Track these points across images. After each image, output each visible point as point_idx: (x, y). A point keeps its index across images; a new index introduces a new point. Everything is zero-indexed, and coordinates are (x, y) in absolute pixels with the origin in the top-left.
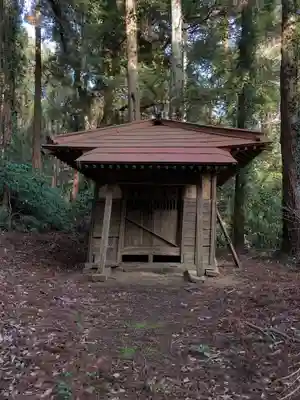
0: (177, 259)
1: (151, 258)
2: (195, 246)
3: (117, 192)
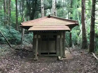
0: (55, 53)
1: (49, 53)
2: (60, 50)
3: (39, 37)
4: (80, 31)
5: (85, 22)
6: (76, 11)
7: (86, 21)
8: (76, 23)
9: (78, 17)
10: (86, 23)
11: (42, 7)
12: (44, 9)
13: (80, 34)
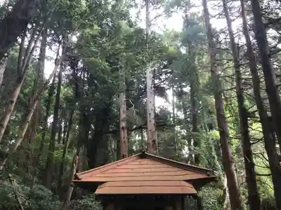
4: (225, 193)
5: (233, 168)
6: (208, 139)
7: (235, 166)
8: (208, 175)
9: (214, 154)
10: (235, 172)
11: (123, 128)
12: (126, 131)
13: (226, 202)
